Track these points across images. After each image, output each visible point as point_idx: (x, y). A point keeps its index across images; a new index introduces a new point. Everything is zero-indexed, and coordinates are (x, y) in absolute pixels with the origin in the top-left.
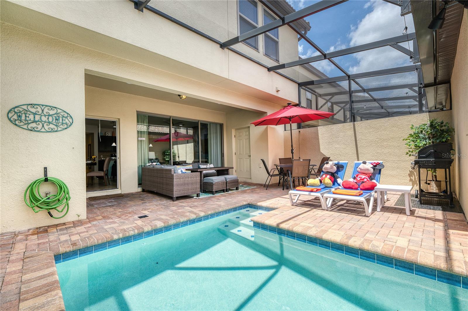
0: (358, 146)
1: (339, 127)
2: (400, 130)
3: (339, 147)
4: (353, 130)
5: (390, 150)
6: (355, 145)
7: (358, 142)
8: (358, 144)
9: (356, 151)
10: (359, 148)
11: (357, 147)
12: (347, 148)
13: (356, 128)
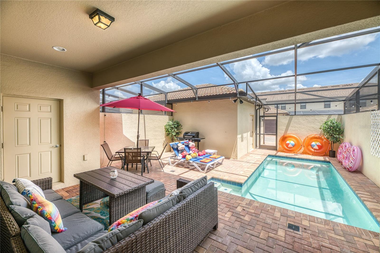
0: (146, 131)
4: (144, 120)
6: (144, 130)
8: (146, 129)
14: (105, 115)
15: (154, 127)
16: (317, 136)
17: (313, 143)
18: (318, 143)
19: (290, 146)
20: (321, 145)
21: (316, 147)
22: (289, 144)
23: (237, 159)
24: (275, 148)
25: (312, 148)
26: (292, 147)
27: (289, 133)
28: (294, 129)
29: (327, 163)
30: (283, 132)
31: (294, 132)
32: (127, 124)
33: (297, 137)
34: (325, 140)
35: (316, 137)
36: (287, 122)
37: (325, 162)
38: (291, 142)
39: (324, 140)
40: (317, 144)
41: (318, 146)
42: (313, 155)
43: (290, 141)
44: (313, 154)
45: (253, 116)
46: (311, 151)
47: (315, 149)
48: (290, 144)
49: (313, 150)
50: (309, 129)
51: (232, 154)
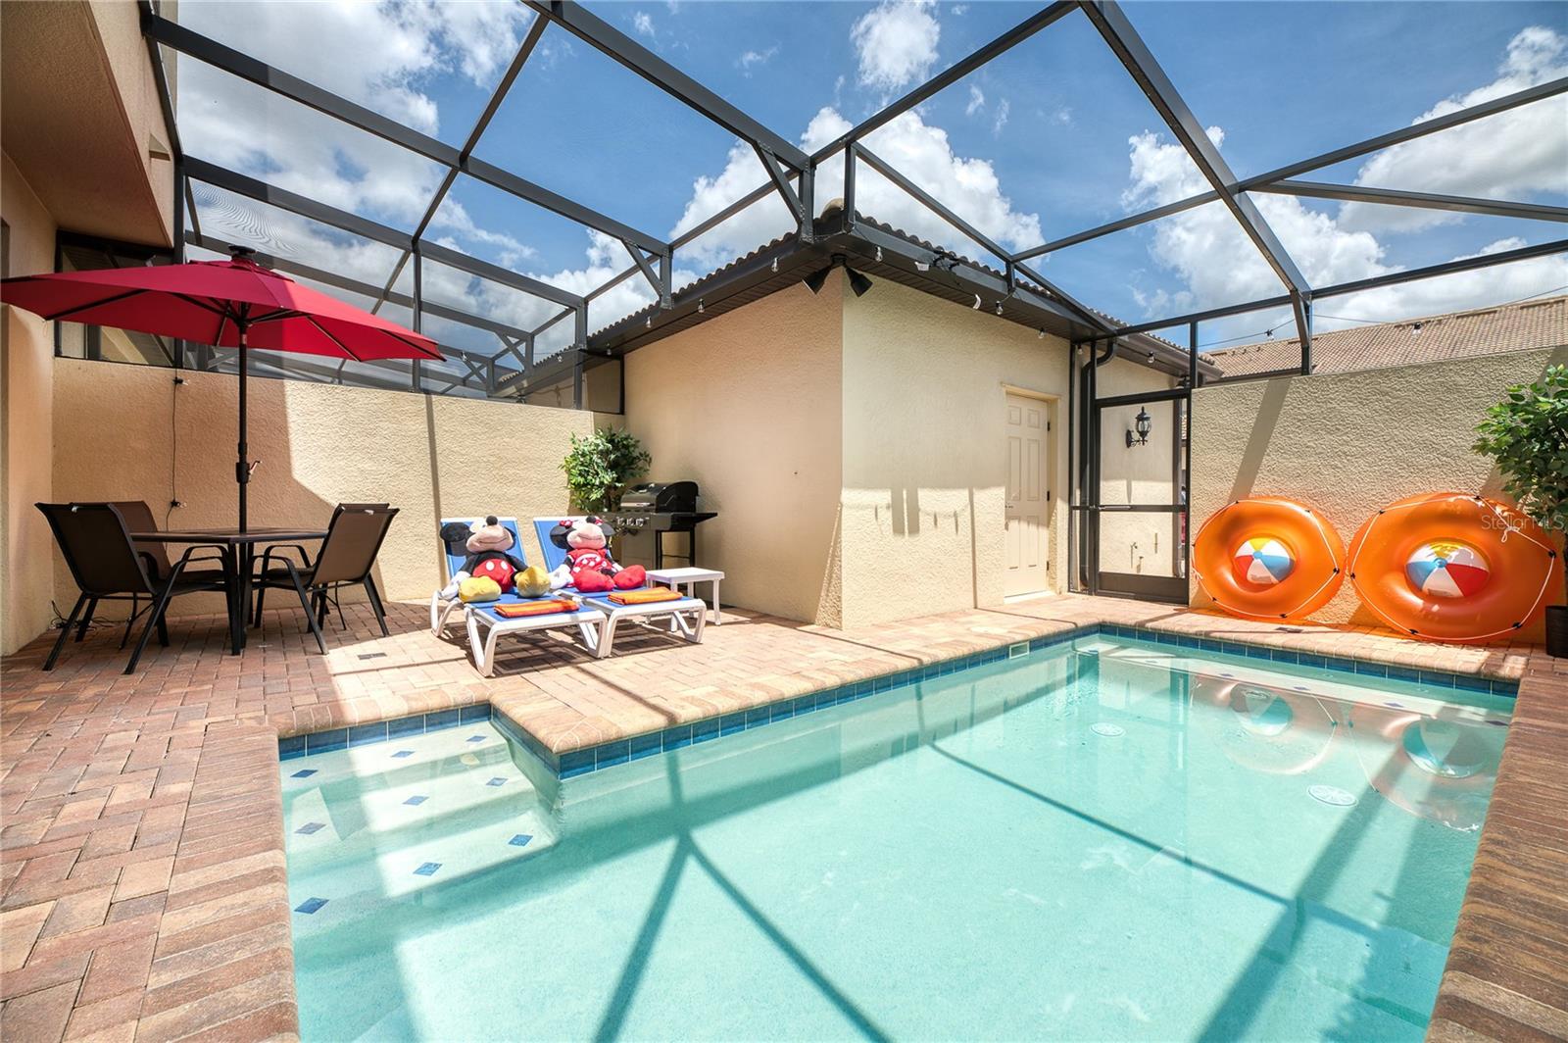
0: (440, 473)
1: (376, 401)
2: (542, 441)
3: (374, 468)
4: (425, 418)
5: (521, 490)
6: (429, 468)
7: (439, 458)
8: (439, 465)
9: (431, 488)
10: (441, 480)
11: (437, 475)
12: (404, 476)
13: (435, 415)
14: (178, 382)
15: (492, 459)
16: (1452, 499)
17: (1425, 555)
18: (1454, 554)
19: (1257, 572)
20: (1483, 567)
21: (1441, 582)
22: (1249, 559)
23: (839, 628)
24: (1172, 591)
25: (1416, 589)
26: (1274, 580)
27: (1265, 493)
28: (1297, 462)
29: (1495, 692)
30: (1227, 487)
31: (1295, 485)
32: (320, 431)
33: (1307, 515)
34: (1516, 530)
35: (1444, 506)
36: (1252, 422)
37: (1486, 690)
38: (1266, 550)
39: (1510, 528)
40: (1453, 557)
41: (1454, 570)
42: (1414, 635)
43: (1258, 542)
44: (1413, 632)
45: (1050, 403)
46: (1404, 610)
47: (1432, 597)
48: (1255, 561)
49: (1418, 602)
50: (1398, 460)
51: (822, 602)
